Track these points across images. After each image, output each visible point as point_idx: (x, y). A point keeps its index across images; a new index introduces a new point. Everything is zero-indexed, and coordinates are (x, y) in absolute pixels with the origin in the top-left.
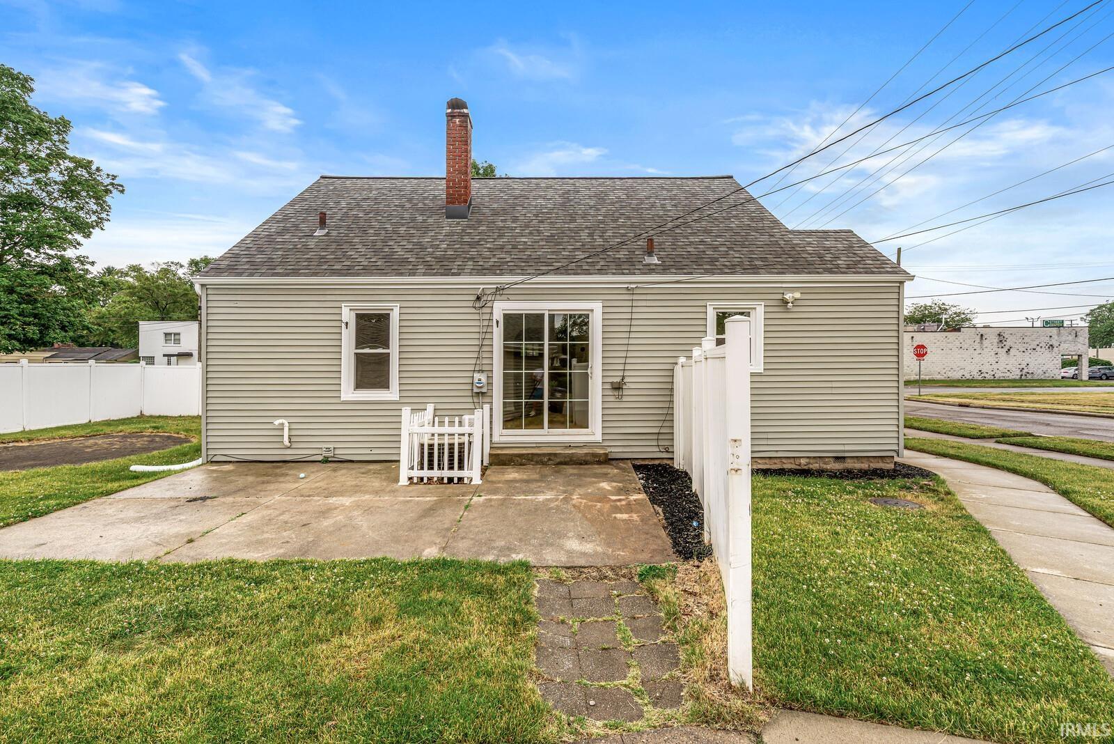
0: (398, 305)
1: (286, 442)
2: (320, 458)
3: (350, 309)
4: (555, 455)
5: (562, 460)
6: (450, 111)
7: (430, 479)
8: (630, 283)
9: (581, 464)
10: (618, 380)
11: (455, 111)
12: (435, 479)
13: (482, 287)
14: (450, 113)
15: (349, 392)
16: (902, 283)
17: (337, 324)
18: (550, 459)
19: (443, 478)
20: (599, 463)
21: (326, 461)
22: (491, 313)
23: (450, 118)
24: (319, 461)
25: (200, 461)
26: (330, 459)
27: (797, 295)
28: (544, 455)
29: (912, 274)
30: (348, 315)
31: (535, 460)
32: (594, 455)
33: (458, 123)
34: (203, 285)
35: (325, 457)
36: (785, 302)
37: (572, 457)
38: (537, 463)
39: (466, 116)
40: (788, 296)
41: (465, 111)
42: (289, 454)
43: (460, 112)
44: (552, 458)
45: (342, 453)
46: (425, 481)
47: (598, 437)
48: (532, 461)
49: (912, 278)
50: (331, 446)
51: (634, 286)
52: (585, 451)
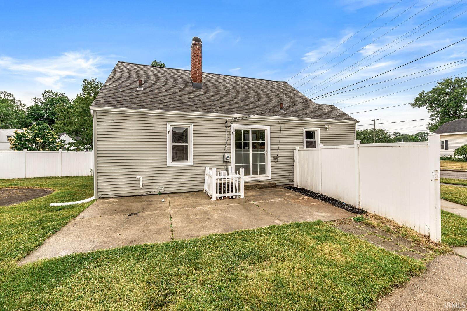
0: (192, 124)
1: (141, 186)
2: (157, 193)
3: (170, 125)
4: (258, 185)
5: (261, 187)
6: (194, 42)
7: (224, 197)
8: (279, 119)
9: (267, 188)
10: (276, 156)
11: (197, 42)
12: (226, 197)
13: (228, 118)
14: (194, 43)
15: (170, 163)
16: (355, 123)
17: (165, 132)
18: (256, 187)
19: (229, 196)
20: (273, 187)
21: (160, 194)
22: (230, 129)
23: (194, 45)
24: (157, 194)
25: (93, 198)
26: (162, 193)
27: (330, 126)
28: (254, 185)
29: (358, 121)
30: (169, 128)
31: (251, 187)
32: (271, 184)
33: (197, 48)
34: (94, 111)
35: (160, 192)
36: (326, 128)
37: (264, 185)
38: (252, 188)
39: (201, 45)
40: (327, 126)
41: (201, 43)
42: (142, 192)
43: (198, 43)
44: (257, 186)
45: (168, 190)
46: (222, 198)
47: (270, 178)
48: (250, 188)
49: (358, 122)
50: (163, 187)
51: (282, 121)
52: (268, 183)
